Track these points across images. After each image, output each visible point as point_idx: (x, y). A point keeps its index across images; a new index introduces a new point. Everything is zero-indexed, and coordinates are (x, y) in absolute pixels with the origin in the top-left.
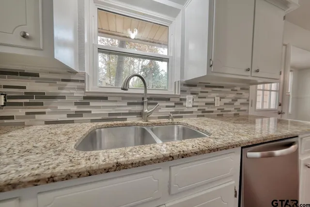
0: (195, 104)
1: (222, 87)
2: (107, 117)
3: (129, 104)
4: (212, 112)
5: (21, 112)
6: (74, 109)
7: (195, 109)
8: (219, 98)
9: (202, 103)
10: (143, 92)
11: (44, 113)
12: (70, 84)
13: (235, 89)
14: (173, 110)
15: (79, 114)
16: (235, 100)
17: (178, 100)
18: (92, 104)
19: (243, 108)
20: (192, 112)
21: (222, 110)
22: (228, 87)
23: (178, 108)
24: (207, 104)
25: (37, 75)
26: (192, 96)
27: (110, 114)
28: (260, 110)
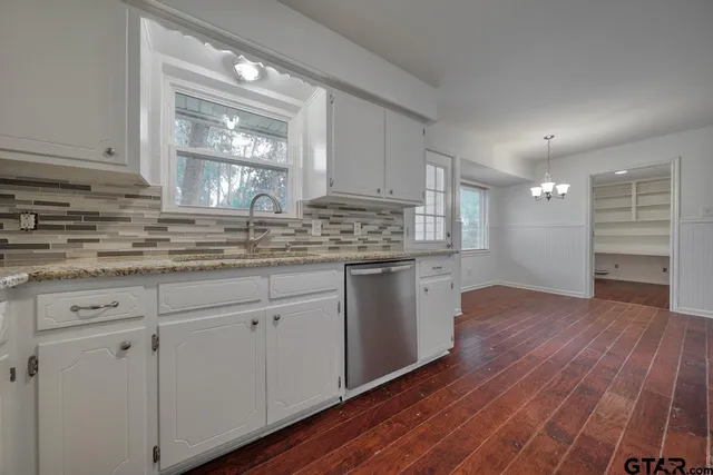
0: (325, 232)
1: (365, 210)
2: (193, 247)
3: (227, 230)
4: (351, 243)
5: (62, 238)
6: (145, 235)
7: (326, 239)
8: (359, 224)
9: (335, 231)
10: (247, 214)
11: (97, 241)
12: (137, 202)
13: (383, 212)
14: (292, 239)
15: (150, 243)
16: (384, 227)
17: (299, 226)
18: (171, 228)
19: (394, 238)
20: (321, 243)
21: (365, 241)
22: (372, 210)
23: (301, 237)
24: (342, 232)
25: (87, 188)
26: (320, 221)
27: (198, 244)
28: (420, 242)
